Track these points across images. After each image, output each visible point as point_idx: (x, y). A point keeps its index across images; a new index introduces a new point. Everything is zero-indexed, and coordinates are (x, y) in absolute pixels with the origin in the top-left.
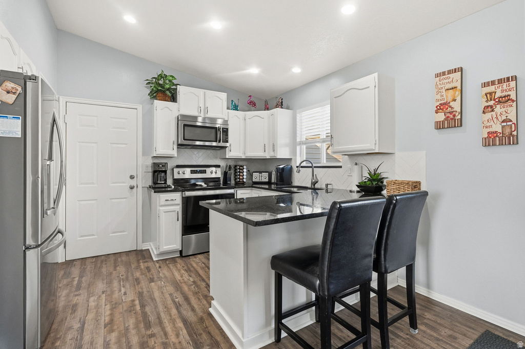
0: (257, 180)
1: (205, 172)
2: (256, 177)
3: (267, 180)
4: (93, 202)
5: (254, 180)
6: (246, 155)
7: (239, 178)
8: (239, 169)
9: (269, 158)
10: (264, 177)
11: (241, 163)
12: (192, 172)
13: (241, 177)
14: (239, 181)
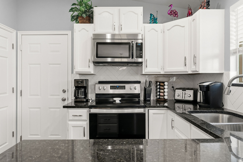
0: (180, 98)
1: (124, 88)
2: (179, 95)
3: (191, 99)
4: (38, 109)
5: (177, 98)
6: (165, 70)
7: (159, 95)
8: (160, 85)
9: (191, 73)
10: (189, 95)
11: (161, 79)
12: (112, 88)
13: (161, 94)
14: (159, 98)
